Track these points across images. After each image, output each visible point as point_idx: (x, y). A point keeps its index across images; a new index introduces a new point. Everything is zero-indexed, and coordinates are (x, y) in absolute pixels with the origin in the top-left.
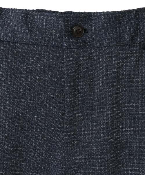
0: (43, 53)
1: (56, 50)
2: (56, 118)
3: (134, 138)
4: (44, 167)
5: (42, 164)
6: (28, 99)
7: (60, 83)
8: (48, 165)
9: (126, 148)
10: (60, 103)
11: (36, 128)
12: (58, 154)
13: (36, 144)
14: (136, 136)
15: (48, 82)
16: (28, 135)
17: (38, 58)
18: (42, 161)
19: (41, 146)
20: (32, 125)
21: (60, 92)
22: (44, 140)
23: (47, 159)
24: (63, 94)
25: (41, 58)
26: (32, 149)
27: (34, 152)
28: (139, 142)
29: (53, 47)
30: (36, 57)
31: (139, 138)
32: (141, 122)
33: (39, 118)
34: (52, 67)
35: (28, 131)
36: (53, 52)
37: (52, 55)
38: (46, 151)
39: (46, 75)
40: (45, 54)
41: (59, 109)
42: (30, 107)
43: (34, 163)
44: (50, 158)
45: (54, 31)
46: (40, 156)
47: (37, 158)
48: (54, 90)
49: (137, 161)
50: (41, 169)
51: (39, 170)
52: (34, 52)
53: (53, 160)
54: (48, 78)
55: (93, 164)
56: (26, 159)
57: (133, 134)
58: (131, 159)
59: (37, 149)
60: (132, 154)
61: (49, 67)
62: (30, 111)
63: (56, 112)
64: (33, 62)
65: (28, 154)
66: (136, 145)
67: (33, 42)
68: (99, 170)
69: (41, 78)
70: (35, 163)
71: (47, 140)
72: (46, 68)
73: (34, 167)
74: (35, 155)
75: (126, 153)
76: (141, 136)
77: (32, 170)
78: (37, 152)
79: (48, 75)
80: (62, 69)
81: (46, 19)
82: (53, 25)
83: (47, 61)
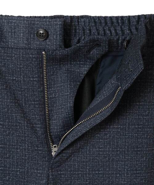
0: (13, 55)
1: (25, 52)
2: (33, 115)
3: (121, 134)
4: (28, 163)
5: (25, 160)
6: (5, 98)
7: (32, 83)
8: (32, 160)
9: (113, 144)
10: (34, 101)
11: (16, 126)
12: (41, 149)
13: (17, 141)
14: (123, 133)
15: (21, 82)
16: (9, 133)
17: (9, 60)
18: (25, 156)
19: (23, 143)
20: (12, 123)
21: (33, 90)
22: (25, 137)
23: (30, 154)
24: (36, 93)
25: (12, 60)
26: (15, 146)
27: (17, 149)
28: (126, 139)
29: (22, 49)
30: (8, 59)
31: (126, 135)
32: (129, 120)
33: (17, 115)
34: (23, 68)
35: (9, 129)
36: (23, 54)
37: (22, 56)
38: (28, 146)
39: (19, 75)
40: (16, 56)
41: (35, 107)
42: (8, 106)
43: (17, 159)
44: (33, 153)
45: (22, 34)
46: (22, 152)
47: (20, 154)
48: (27, 89)
49: (123, 156)
50: (25, 165)
51: (23, 165)
52: (5, 54)
53: (36, 155)
54: (21, 78)
55: (78, 157)
56: (10, 156)
57: (120, 131)
58: (117, 154)
59: (19, 145)
60: (118, 149)
61: (20, 68)
62: (8, 110)
63: (32, 109)
64: (5, 64)
65: (10, 151)
66: (123, 141)
67: (4, 45)
68: (84, 162)
69: (14, 78)
70: (19, 159)
71: (28, 136)
72: (18, 69)
73: (18, 163)
74: (17, 152)
75: (112, 148)
76: (127, 133)
77: (17, 166)
78: (19, 148)
79: (20, 75)
80: (32, 70)
81: (15, 23)
82: (21, 28)
83: (18, 62)
